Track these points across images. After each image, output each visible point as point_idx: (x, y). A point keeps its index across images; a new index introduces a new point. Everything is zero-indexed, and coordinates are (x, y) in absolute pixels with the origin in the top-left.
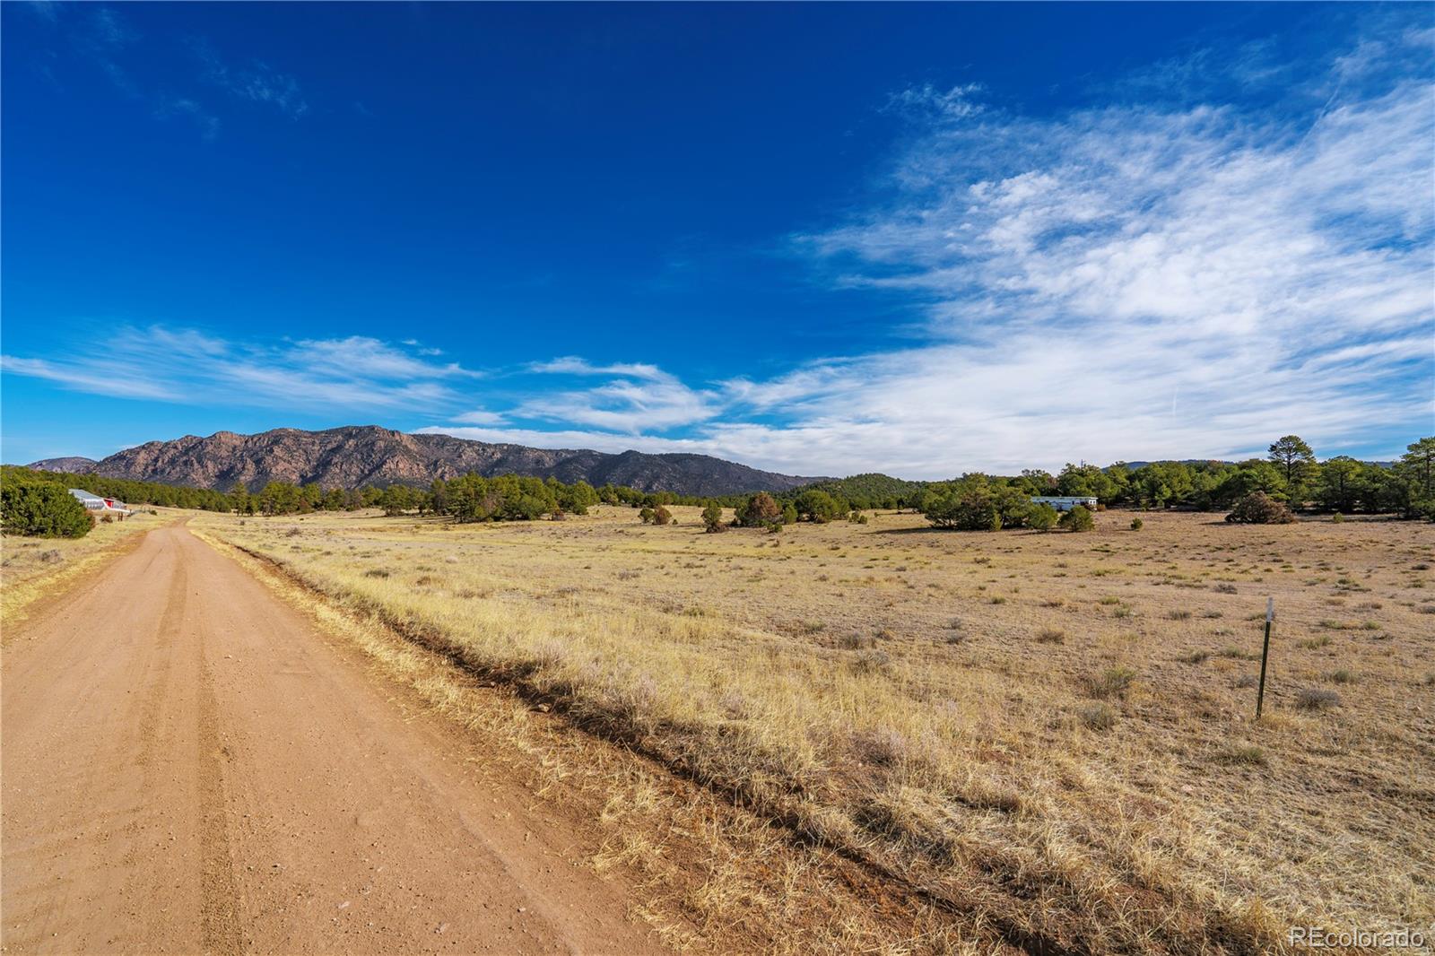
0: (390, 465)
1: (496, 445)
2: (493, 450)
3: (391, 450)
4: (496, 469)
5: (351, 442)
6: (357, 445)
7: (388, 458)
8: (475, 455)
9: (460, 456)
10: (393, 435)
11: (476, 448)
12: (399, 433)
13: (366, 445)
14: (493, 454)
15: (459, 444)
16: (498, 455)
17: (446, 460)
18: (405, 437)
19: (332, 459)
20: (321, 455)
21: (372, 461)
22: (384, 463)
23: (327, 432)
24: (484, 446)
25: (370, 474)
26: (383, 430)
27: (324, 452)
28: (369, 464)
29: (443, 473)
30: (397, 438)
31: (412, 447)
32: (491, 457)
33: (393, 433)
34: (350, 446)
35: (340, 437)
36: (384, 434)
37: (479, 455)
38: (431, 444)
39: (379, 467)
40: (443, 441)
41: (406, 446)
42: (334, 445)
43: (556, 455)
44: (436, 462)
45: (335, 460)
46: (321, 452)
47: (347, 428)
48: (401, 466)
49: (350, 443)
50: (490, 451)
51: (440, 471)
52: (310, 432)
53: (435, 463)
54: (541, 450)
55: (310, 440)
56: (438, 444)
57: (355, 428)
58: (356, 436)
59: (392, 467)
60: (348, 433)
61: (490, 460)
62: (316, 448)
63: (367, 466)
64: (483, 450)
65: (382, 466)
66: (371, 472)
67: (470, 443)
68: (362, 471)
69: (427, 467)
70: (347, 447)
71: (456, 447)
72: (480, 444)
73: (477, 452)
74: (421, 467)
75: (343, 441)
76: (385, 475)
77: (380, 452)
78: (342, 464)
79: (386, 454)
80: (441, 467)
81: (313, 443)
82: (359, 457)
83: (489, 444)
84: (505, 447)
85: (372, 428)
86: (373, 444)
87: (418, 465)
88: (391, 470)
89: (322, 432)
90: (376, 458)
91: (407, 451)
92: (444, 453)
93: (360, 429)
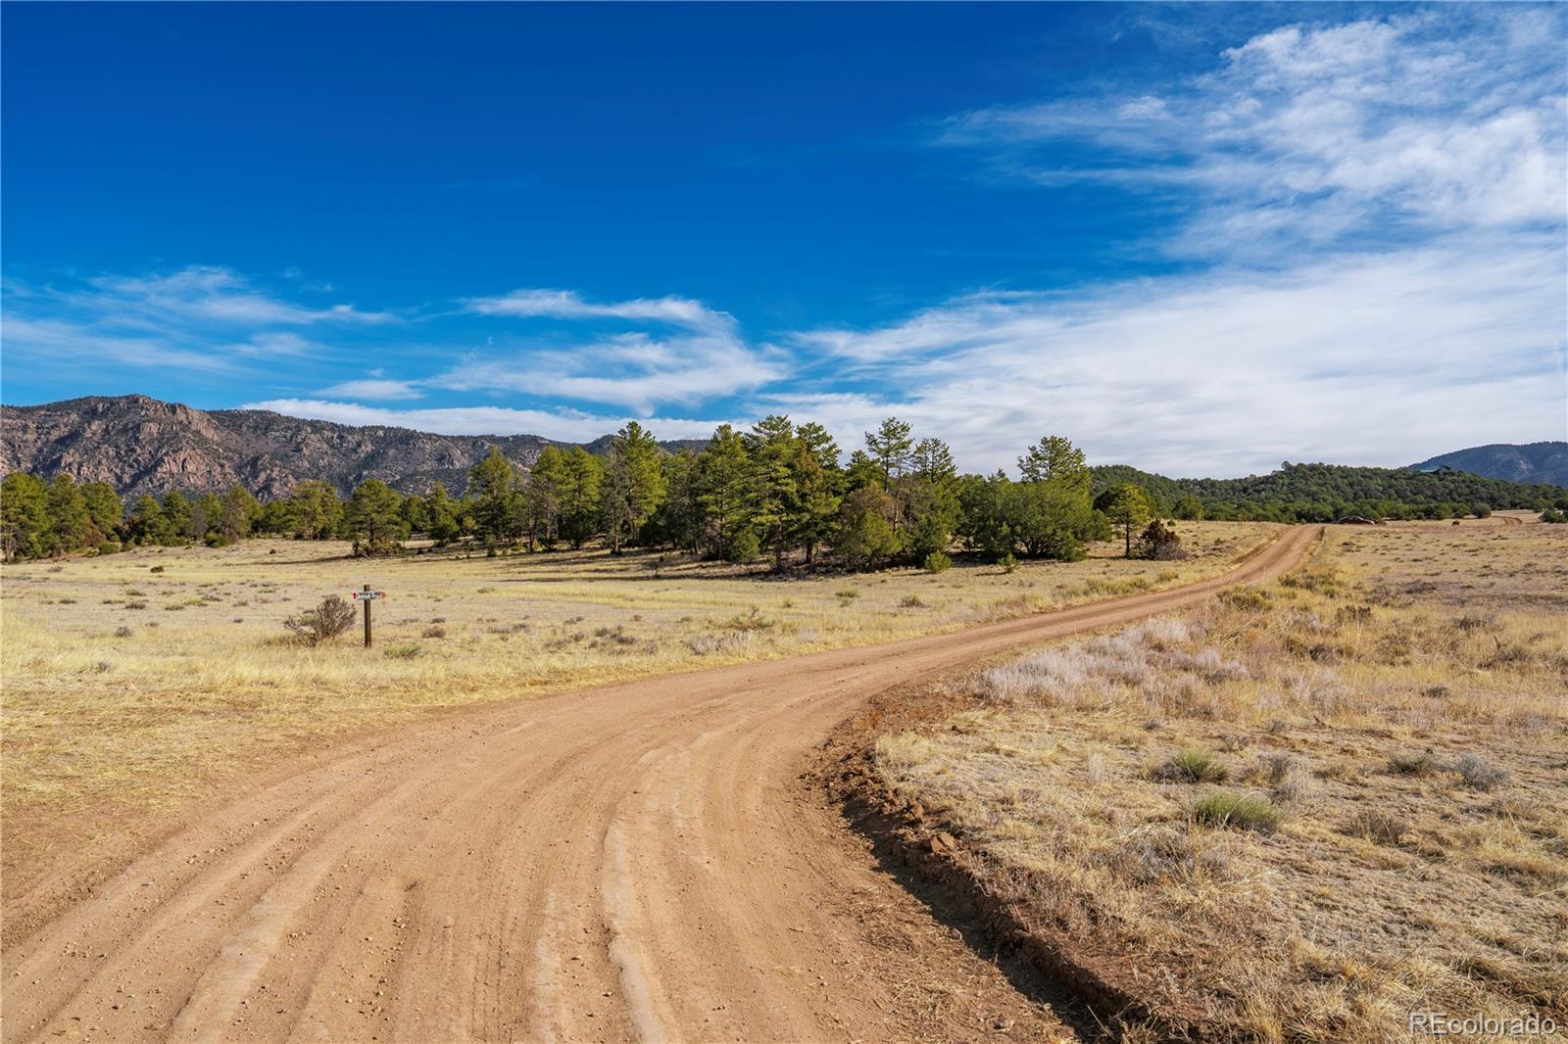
0: (170, 466)
1: (363, 430)
2: (357, 438)
3: (170, 441)
4: (365, 473)
5: (96, 426)
6: (106, 430)
7: (166, 454)
8: (325, 446)
9: (298, 450)
10: (174, 413)
11: (327, 434)
12: (184, 408)
13: (125, 430)
14: (359, 445)
15: (296, 425)
16: (367, 448)
17: (275, 455)
18: (196, 415)
19: (61, 457)
20: (40, 450)
21: (136, 460)
22: (160, 462)
23: (48, 408)
24: (343, 431)
25: (133, 484)
26: (155, 403)
27: (45, 444)
28: (131, 466)
29: (270, 480)
30: (182, 417)
31: (210, 434)
32: (355, 450)
33: (173, 408)
34: (94, 434)
35: (74, 416)
36: (156, 410)
37: (332, 447)
38: (244, 428)
39: (150, 470)
40: (267, 422)
41: (199, 432)
42: (64, 431)
43: (474, 444)
44: (257, 459)
45: (67, 459)
46: (39, 444)
47: (87, 400)
48: (191, 467)
49: (94, 427)
50: (352, 439)
51: (262, 476)
52: (16, 409)
53: (254, 462)
54: (445, 438)
55: (19, 422)
56: (256, 428)
57: (102, 399)
58: (104, 414)
59: (175, 469)
60: (89, 409)
61: (354, 457)
62: (31, 437)
63: (127, 469)
64: (340, 437)
65: (155, 468)
66: (136, 479)
67: (316, 426)
68: (119, 479)
69: (238, 470)
70: (88, 434)
71: (289, 434)
72: (334, 427)
73: (329, 441)
74: (227, 470)
75: (81, 424)
76: (161, 486)
77: (151, 442)
78: (80, 465)
79: (160, 447)
80: (265, 470)
81: (25, 429)
82: (112, 453)
83: (351, 428)
84: (381, 433)
85: (134, 400)
86: (137, 428)
87: (222, 466)
88: (172, 475)
89: (40, 408)
90: (143, 455)
91: (201, 441)
92: (269, 444)
93: (112, 402)
